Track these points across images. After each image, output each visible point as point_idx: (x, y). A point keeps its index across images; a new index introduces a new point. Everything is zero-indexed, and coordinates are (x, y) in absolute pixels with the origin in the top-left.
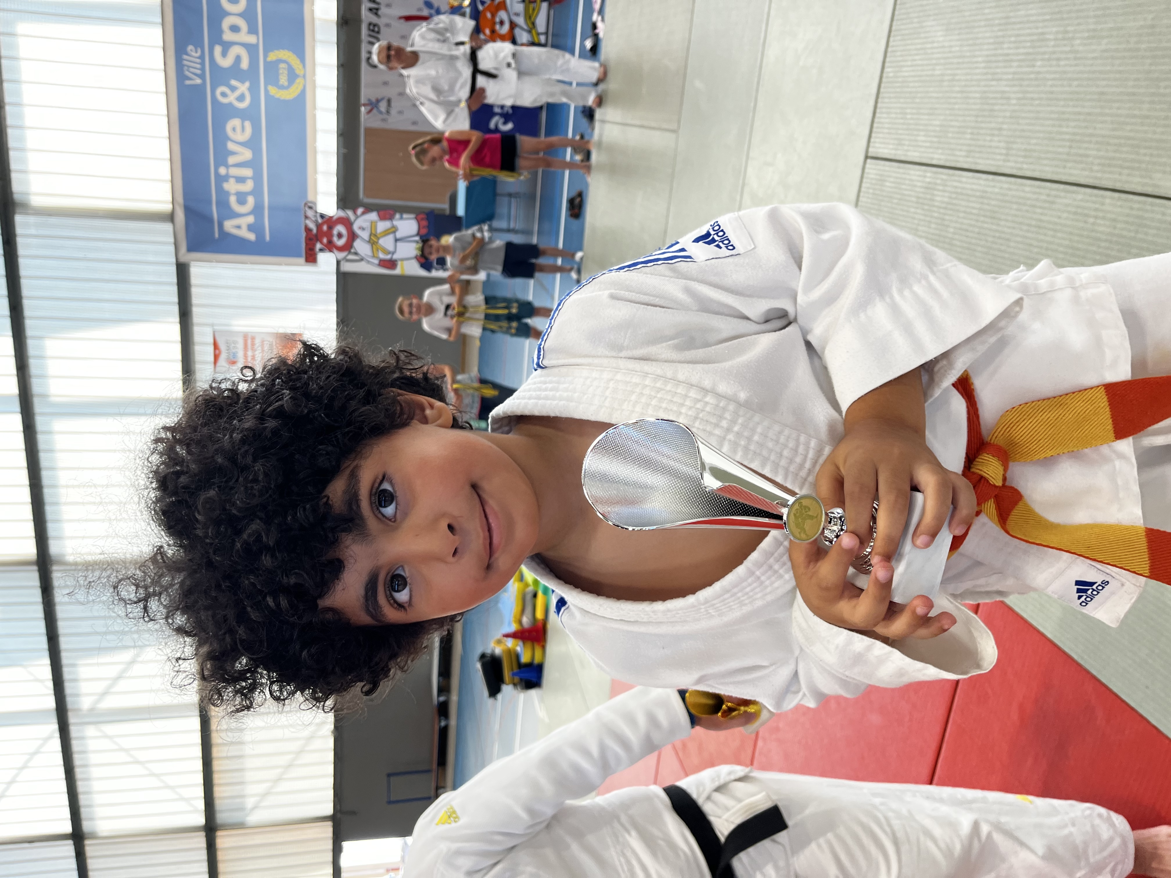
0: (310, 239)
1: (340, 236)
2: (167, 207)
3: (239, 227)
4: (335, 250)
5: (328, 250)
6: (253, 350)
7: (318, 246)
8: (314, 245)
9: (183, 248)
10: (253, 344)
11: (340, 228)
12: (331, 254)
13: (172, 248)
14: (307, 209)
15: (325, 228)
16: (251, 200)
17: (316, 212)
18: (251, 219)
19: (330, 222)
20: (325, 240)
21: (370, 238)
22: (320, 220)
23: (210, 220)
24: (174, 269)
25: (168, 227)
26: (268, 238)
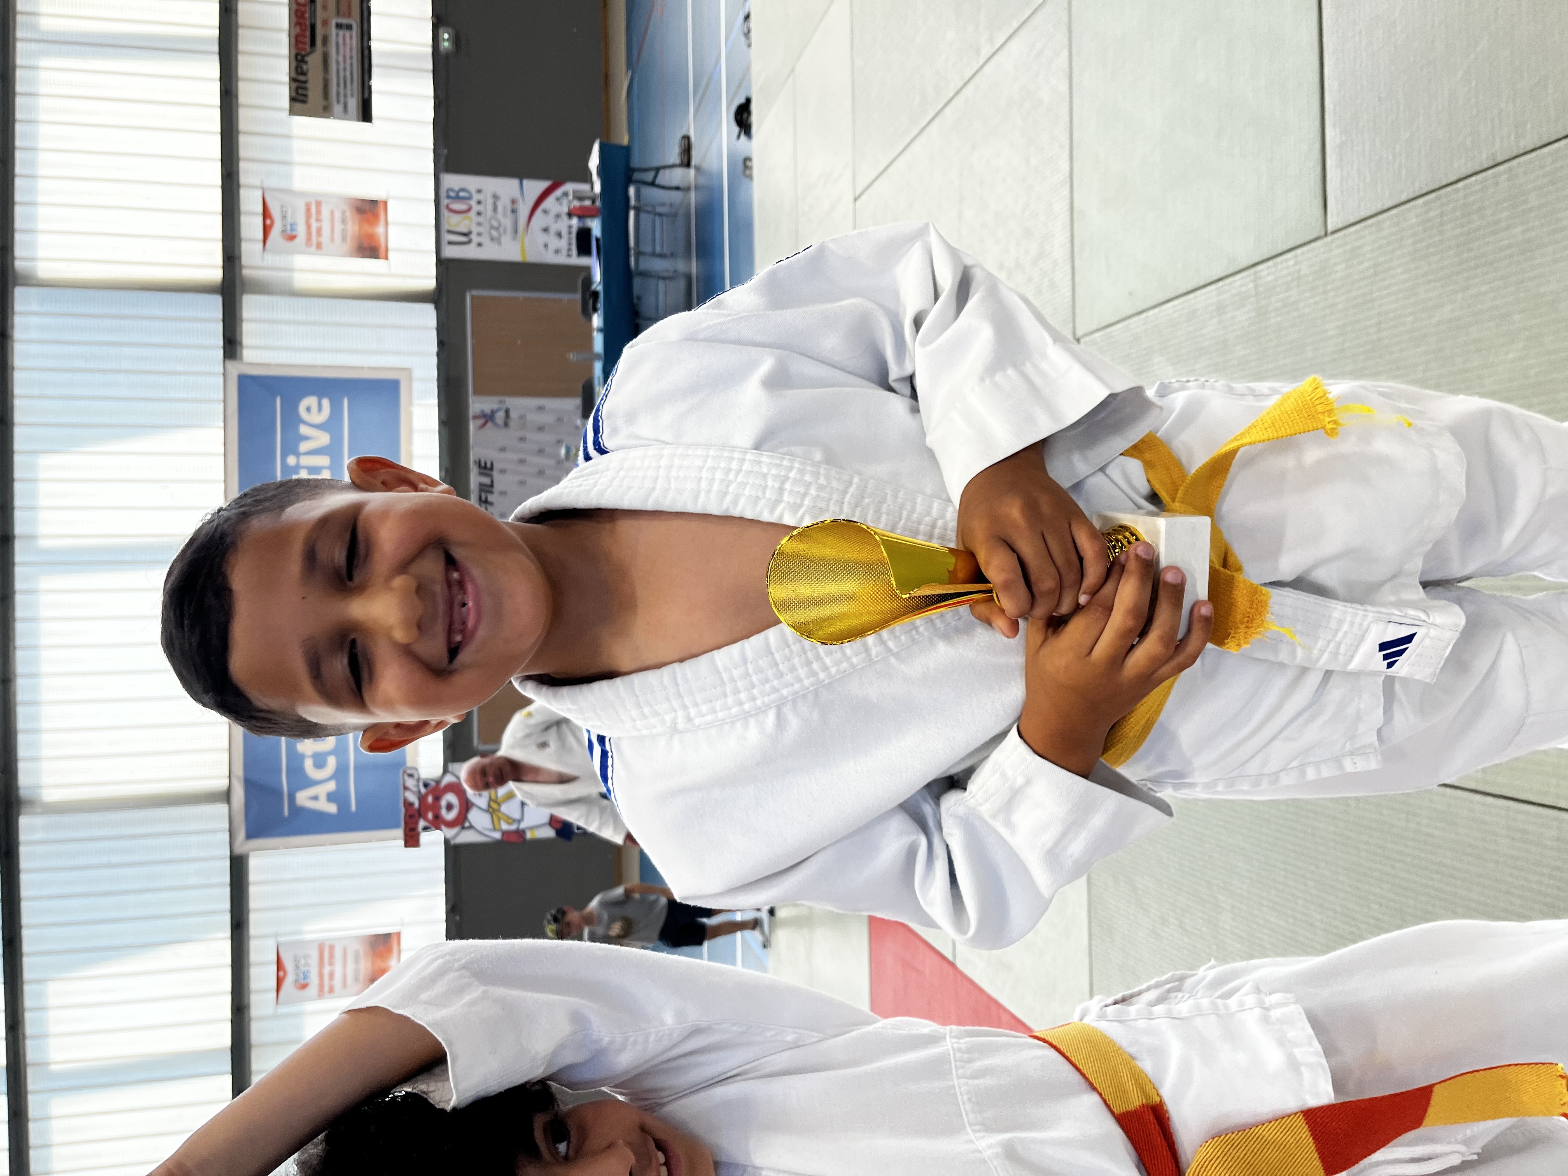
0: (411, 816)
1: (449, 807)
2: (223, 783)
3: (315, 798)
4: (443, 827)
5: (433, 829)
6: (331, 964)
7: (422, 823)
8: (417, 823)
9: (241, 834)
10: (331, 956)
11: (451, 798)
12: (438, 831)
13: (227, 836)
14: (406, 777)
15: (430, 799)
16: (332, 762)
17: (418, 780)
18: (331, 786)
19: (435, 789)
20: (430, 816)
21: (489, 806)
22: (423, 790)
23: (278, 793)
24: (228, 863)
25: (223, 808)
26: (353, 807)
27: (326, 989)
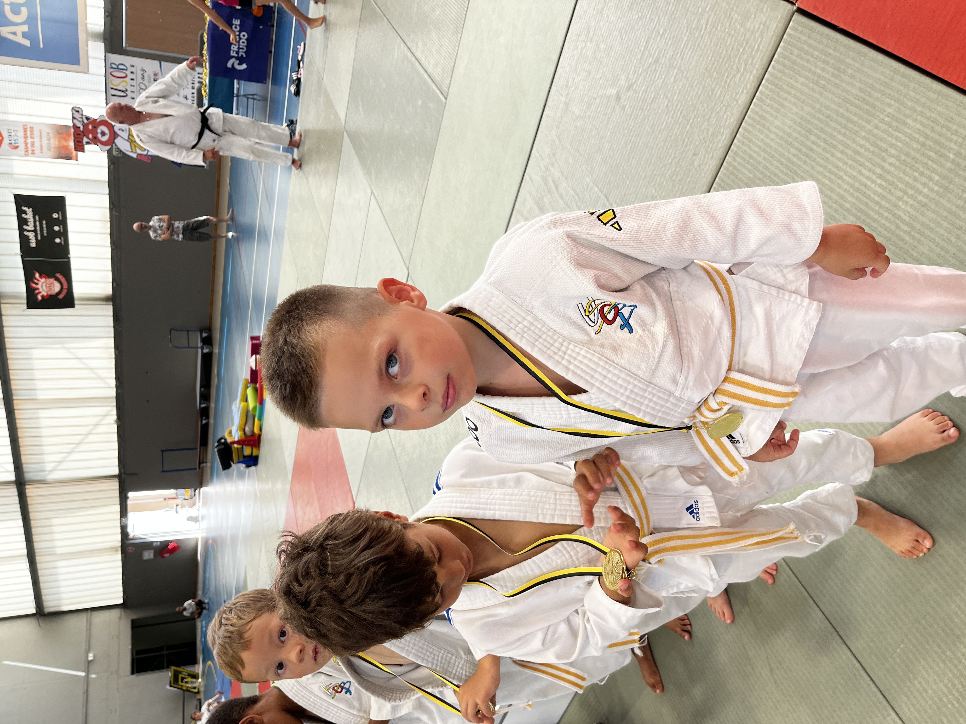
0: (78, 134)
4: (101, 144)
6: (32, 137)
7: (85, 140)
8: (83, 139)
10: (32, 134)
11: (104, 128)
12: (96, 146)
15: (90, 127)
18: (25, 29)
19: (95, 123)
20: (91, 136)
21: (129, 138)
22: (86, 121)
26: (42, 45)
27: (30, 152)
